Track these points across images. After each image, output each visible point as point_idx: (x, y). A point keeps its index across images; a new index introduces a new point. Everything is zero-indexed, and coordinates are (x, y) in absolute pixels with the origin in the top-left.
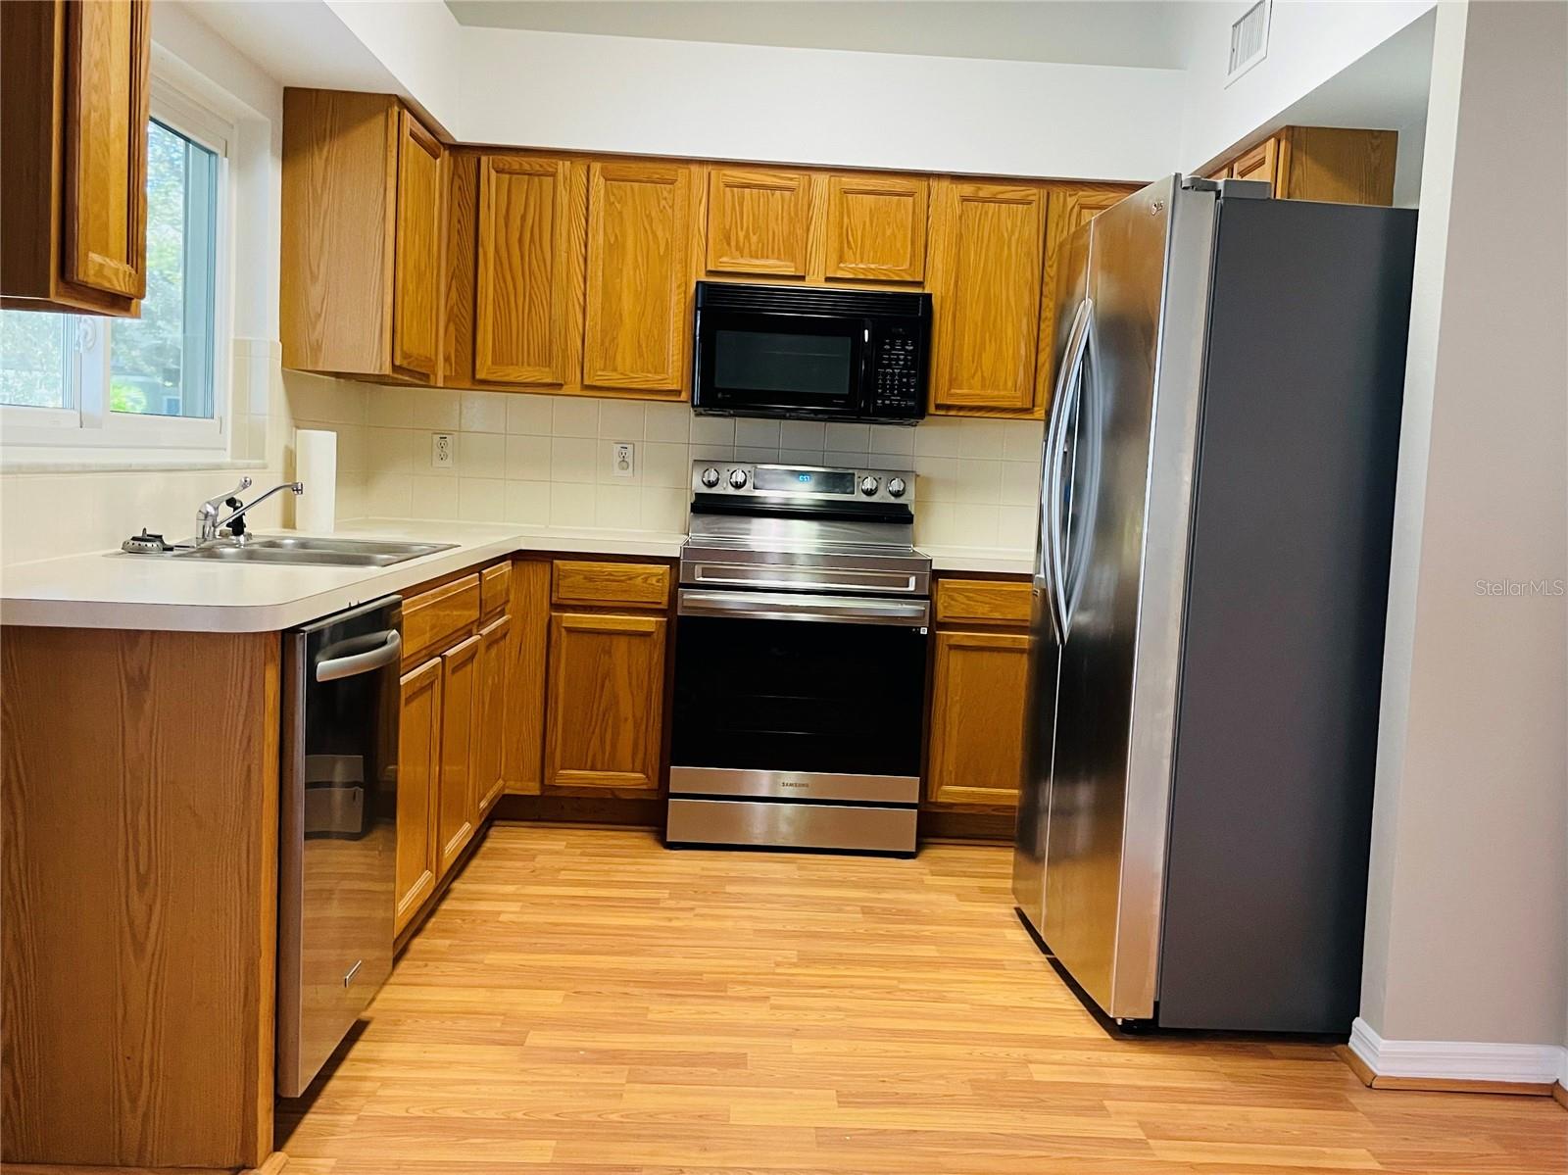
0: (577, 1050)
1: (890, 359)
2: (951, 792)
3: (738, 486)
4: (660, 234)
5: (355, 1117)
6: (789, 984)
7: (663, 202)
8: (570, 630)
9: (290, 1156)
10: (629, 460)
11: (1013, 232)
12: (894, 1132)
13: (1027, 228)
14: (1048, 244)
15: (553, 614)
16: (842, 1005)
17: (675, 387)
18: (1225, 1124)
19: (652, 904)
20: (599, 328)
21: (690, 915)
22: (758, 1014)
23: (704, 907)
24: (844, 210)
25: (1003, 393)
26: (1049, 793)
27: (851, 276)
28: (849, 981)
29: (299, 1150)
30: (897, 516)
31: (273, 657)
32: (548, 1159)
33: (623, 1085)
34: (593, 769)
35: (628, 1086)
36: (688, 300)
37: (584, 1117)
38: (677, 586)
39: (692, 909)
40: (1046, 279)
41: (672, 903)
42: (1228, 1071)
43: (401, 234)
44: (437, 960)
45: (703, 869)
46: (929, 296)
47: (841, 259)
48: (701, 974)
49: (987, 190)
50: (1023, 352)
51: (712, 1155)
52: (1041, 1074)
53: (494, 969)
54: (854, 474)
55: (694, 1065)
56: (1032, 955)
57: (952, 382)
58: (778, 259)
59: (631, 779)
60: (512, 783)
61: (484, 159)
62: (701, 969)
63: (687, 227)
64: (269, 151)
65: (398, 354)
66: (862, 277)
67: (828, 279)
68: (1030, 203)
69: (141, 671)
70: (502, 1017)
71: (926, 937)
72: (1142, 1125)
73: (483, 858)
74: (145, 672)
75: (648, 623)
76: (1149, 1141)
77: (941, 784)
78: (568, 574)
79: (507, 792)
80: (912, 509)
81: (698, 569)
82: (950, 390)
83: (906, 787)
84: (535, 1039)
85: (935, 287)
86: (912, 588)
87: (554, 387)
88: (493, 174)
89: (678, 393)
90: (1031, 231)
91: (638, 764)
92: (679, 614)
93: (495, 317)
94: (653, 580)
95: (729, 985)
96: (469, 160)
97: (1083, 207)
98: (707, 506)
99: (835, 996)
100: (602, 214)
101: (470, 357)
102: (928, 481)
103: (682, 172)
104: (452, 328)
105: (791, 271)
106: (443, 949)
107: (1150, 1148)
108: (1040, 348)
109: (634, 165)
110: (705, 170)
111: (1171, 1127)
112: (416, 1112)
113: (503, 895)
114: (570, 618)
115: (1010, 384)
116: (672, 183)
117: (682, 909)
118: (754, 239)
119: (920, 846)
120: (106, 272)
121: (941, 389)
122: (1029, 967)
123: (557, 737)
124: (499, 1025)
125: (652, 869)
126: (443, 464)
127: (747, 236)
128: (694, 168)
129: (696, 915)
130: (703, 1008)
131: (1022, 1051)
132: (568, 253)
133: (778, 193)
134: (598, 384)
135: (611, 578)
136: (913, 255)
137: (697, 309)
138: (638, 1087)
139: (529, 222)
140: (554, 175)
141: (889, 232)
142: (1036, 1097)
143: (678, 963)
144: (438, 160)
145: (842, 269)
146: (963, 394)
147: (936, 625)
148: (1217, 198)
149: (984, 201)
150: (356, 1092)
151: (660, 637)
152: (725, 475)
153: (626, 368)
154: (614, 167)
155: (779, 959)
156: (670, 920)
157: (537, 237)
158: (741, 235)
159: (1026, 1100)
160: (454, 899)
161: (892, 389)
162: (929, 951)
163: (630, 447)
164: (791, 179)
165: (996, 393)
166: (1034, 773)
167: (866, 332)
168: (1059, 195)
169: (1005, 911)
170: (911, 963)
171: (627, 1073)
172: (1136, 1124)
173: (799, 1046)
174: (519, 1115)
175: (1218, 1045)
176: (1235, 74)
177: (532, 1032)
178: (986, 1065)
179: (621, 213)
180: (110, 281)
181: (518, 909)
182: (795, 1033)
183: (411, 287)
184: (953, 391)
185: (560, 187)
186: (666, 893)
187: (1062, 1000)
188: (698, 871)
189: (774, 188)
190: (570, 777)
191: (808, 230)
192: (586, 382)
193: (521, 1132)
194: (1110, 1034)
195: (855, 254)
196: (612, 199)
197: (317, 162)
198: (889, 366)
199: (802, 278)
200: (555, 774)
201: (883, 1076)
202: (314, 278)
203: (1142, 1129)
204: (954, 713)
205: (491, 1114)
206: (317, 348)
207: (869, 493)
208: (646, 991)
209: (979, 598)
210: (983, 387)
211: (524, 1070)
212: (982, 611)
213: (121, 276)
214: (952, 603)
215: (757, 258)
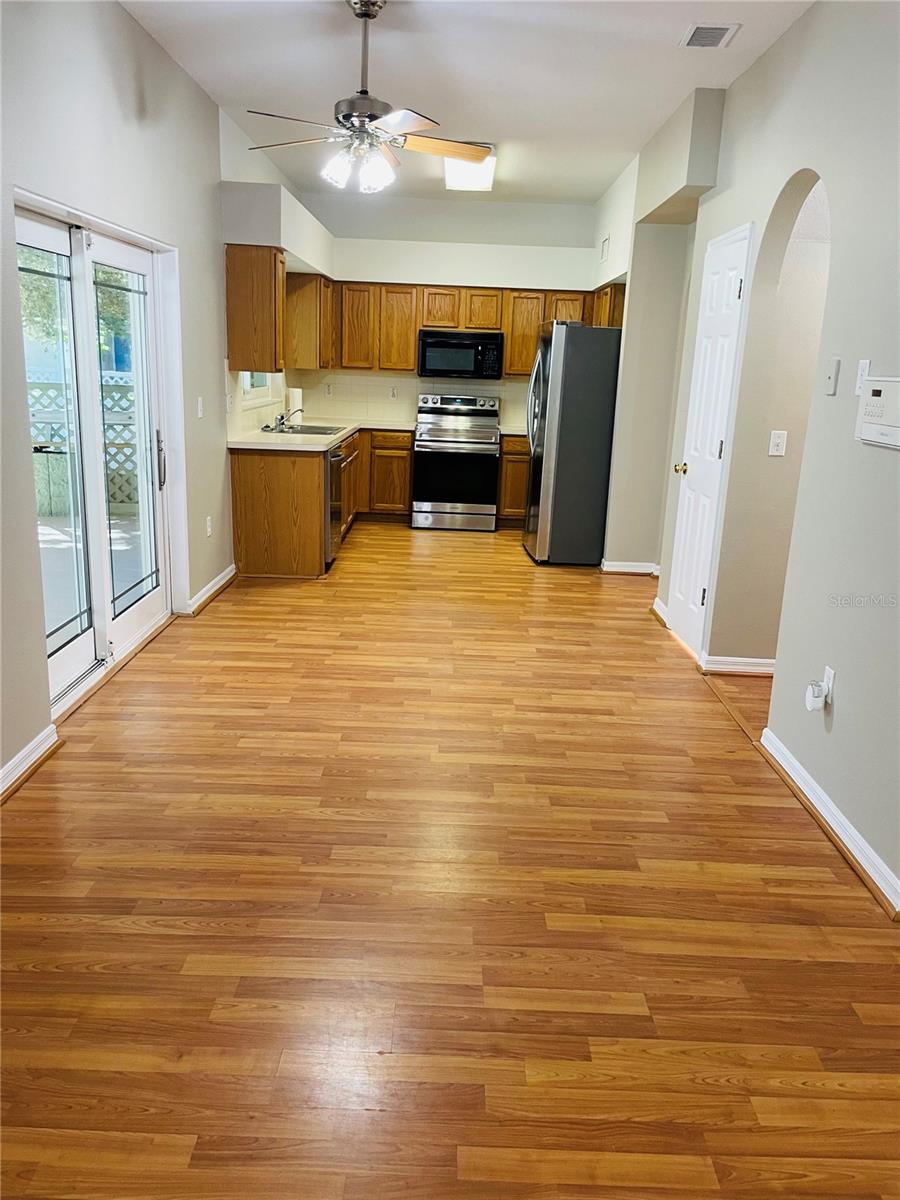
1: (488, 357)
2: (507, 511)
3: (435, 403)
4: (406, 312)
7: (408, 301)
8: (378, 456)
11: (533, 309)
13: (538, 308)
15: (373, 450)
17: (412, 369)
20: (385, 347)
24: (472, 302)
27: (474, 327)
30: (494, 414)
34: (386, 503)
36: (416, 336)
38: (414, 441)
46: (502, 335)
47: (471, 320)
49: (523, 294)
54: (477, 399)
57: (511, 365)
58: (449, 321)
59: (399, 507)
60: (360, 508)
61: (344, 286)
63: (416, 310)
65: (321, 363)
66: (478, 327)
67: (466, 328)
68: (539, 299)
75: (403, 453)
77: (504, 507)
78: (376, 437)
79: (359, 511)
80: (498, 411)
83: (492, 508)
85: (506, 330)
86: (494, 440)
87: (370, 368)
88: (348, 291)
91: (401, 501)
92: (414, 450)
93: (348, 344)
94: (406, 438)
96: (339, 287)
97: (558, 300)
100: (386, 305)
101: (340, 358)
102: (503, 401)
103: (414, 290)
104: (334, 348)
105: (453, 325)
109: (397, 287)
110: (422, 288)
114: (378, 452)
116: (410, 294)
118: (439, 313)
119: (497, 528)
121: (506, 368)
123: (374, 492)
128: (418, 288)
132: (374, 320)
133: (448, 296)
134: (385, 367)
135: (392, 437)
136: (497, 318)
137: (419, 340)
139: (360, 308)
141: (488, 310)
144: (330, 288)
145: (471, 324)
146: (515, 369)
147: (502, 453)
148: (566, 326)
149: (522, 298)
151: (409, 458)
152: (430, 400)
153: (395, 361)
154: (389, 287)
157: (363, 313)
158: (435, 312)
161: (489, 369)
163: (396, 391)
164: (453, 291)
165: (527, 369)
167: (480, 348)
176: (602, 260)
179: (392, 304)
184: (511, 368)
185: (371, 296)
190: (379, 506)
191: (459, 310)
192: (381, 367)
195: (476, 318)
196: (389, 299)
198: (488, 360)
199: (457, 328)
200: (374, 505)
202: (294, 337)
206: (295, 361)
207: (483, 406)
210: (522, 367)
212: (516, 448)
214: (508, 446)
215: (440, 320)
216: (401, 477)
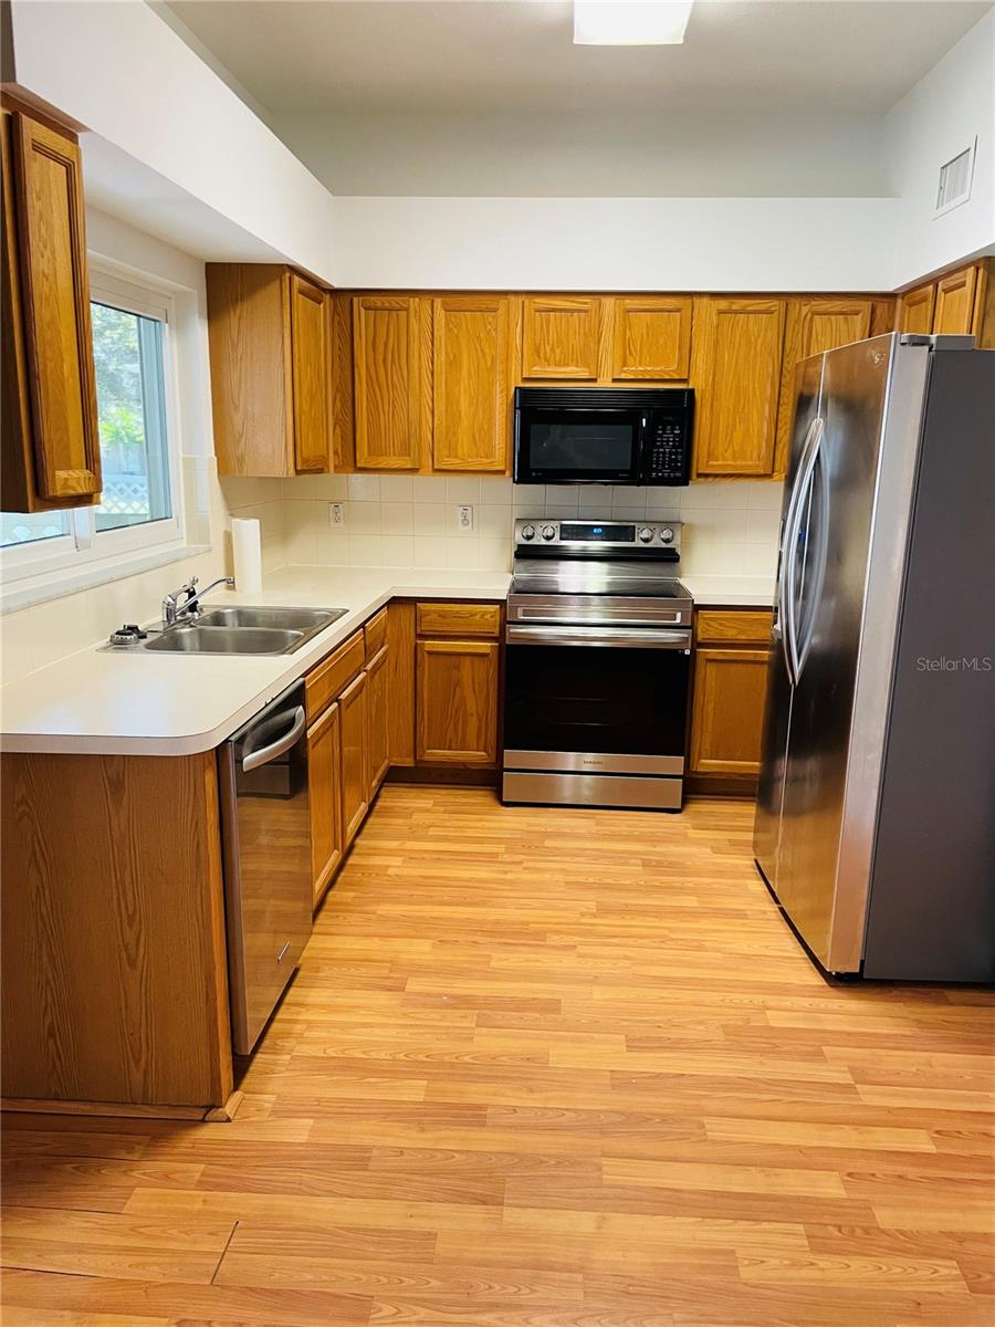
0: (440, 995)
1: (662, 441)
2: (707, 764)
3: (548, 538)
4: (487, 351)
5: (288, 1057)
6: (590, 934)
7: (489, 327)
8: (430, 653)
9: (246, 1092)
10: (469, 518)
11: (759, 336)
12: (668, 1076)
13: (769, 334)
14: (786, 344)
15: (419, 642)
16: (629, 954)
17: (500, 468)
18: (914, 1069)
19: (492, 858)
20: (444, 425)
21: (519, 868)
22: (566, 963)
23: (530, 860)
24: (627, 325)
25: (750, 463)
26: (784, 766)
27: (632, 377)
28: (635, 931)
29: (252, 1086)
30: (668, 557)
31: (211, 764)
32: (421, 1098)
33: (473, 1029)
34: (449, 749)
35: (477, 1030)
36: (509, 401)
37: (446, 1059)
38: (505, 622)
39: (520, 863)
40: (784, 372)
41: (506, 858)
42: (918, 1016)
43: (296, 370)
44: (347, 911)
45: (529, 825)
46: (691, 392)
47: (624, 364)
48: (528, 923)
49: (739, 304)
50: (765, 430)
51: (536, 1096)
52: (776, 1020)
53: (383, 919)
54: (634, 527)
55: (523, 1010)
56: (767, 905)
57: (710, 455)
58: (577, 366)
59: (476, 756)
60: (395, 759)
61: (355, 299)
62: (527, 919)
63: (507, 345)
64: (197, 315)
65: (299, 463)
66: (640, 377)
67: (614, 380)
68: (772, 313)
69: (118, 777)
70: (389, 965)
71: (689, 888)
72: (852, 1070)
73: (377, 817)
74: (121, 775)
75: (485, 647)
76: (857, 1086)
77: (699, 759)
78: (428, 613)
79: (392, 764)
80: (679, 551)
81: (520, 611)
82: (707, 462)
83: (675, 764)
84: (413, 985)
85: (698, 383)
86: (678, 621)
87: (414, 471)
88: (363, 311)
89: (503, 472)
90: (772, 336)
91: (482, 744)
92: (507, 643)
93: (368, 420)
94: (488, 616)
95: (548, 935)
96: (345, 300)
97: (815, 313)
98: (526, 553)
99: (624, 945)
100: (443, 338)
101: (352, 450)
102: (692, 527)
103: (502, 302)
104: (338, 431)
105: (586, 375)
106: (349, 901)
107: (857, 1093)
108: (779, 426)
109: (466, 298)
110: (520, 299)
111: (873, 1072)
112: (331, 1052)
113: (390, 850)
114: (430, 645)
115: (755, 455)
116: (495, 310)
117: (513, 863)
118: (558, 351)
119: (685, 801)
120: (70, 483)
121: (700, 462)
122: (765, 916)
123: (424, 727)
124: (387, 971)
125: (492, 825)
126: (337, 525)
127: (552, 350)
128: (512, 298)
129: (525, 869)
130: (528, 956)
131: (761, 998)
132: (420, 368)
133: (576, 314)
134: (445, 467)
135: (457, 615)
136: (680, 358)
137: (516, 408)
138: (484, 1030)
139: (390, 347)
140: (407, 310)
141: (661, 341)
142: (771, 1042)
143: (511, 914)
144: (322, 305)
145: (625, 372)
146: (716, 465)
147: (697, 644)
148: (930, 350)
149: (736, 312)
150: (289, 1034)
151: (495, 658)
152: (539, 530)
153: (466, 455)
154: (450, 300)
155: (585, 910)
156: (506, 872)
157: (396, 357)
158: (548, 348)
159: (764, 1045)
160: (358, 854)
161: (663, 464)
162: (691, 902)
163: (469, 509)
164: (585, 303)
165: (744, 463)
166: (771, 753)
167: (644, 420)
168: (795, 305)
169: (746, 862)
170: (679, 913)
171: (475, 1018)
172: (846, 1069)
173: (598, 994)
174: (402, 1056)
175: (908, 992)
176: (943, 209)
177: (410, 979)
178: (734, 1011)
179: (457, 336)
180: (74, 488)
181: (400, 864)
182: (595, 981)
183: (305, 408)
184: (711, 463)
185: (412, 320)
186: (501, 848)
187: (789, 948)
188: (524, 827)
189: (572, 311)
190: (433, 754)
191: (599, 342)
192: (436, 467)
193: (403, 1072)
194: (827, 981)
195: (635, 359)
196: (451, 326)
197: (233, 320)
198: (662, 446)
199: (595, 380)
200: (424, 752)
201: (659, 1022)
202: (236, 407)
203: (852, 1074)
204: (710, 708)
205: (382, 1055)
206: (241, 460)
207: (646, 540)
208: (489, 939)
209: (729, 625)
210: (734, 459)
211: (405, 1014)
212: (731, 634)
213: (82, 482)
214: (708, 628)
215: (560, 366)
216: (478, 695)
